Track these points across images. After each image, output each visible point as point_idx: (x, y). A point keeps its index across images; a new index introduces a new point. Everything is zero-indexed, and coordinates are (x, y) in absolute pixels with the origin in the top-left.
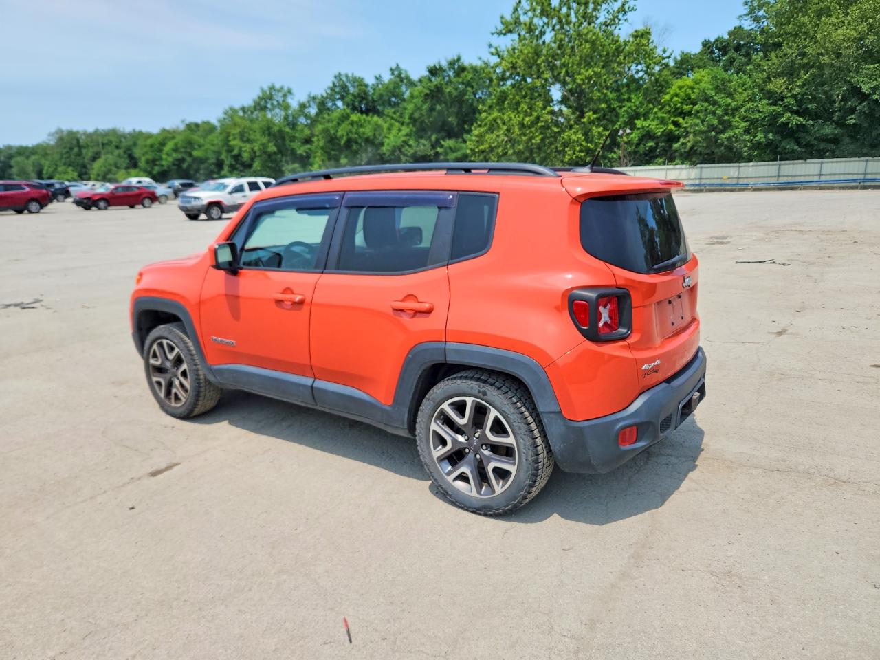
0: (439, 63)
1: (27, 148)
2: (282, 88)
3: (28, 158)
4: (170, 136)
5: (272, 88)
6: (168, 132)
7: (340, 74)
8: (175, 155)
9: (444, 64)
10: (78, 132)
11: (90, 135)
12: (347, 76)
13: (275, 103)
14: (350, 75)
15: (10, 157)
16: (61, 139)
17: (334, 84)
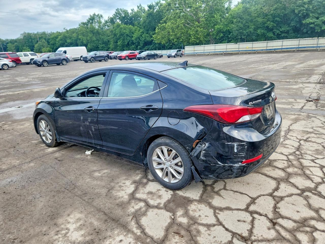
0: (152, 3)
1: (13, 40)
2: (98, 15)
3: (14, 43)
4: (60, 34)
5: (94, 15)
6: (60, 33)
7: (118, 9)
8: (60, 42)
9: (154, 4)
10: (31, 33)
11: (36, 35)
12: (121, 9)
13: (96, 21)
14: (122, 9)
15: (8, 43)
16: (25, 36)
17: (116, 12)
